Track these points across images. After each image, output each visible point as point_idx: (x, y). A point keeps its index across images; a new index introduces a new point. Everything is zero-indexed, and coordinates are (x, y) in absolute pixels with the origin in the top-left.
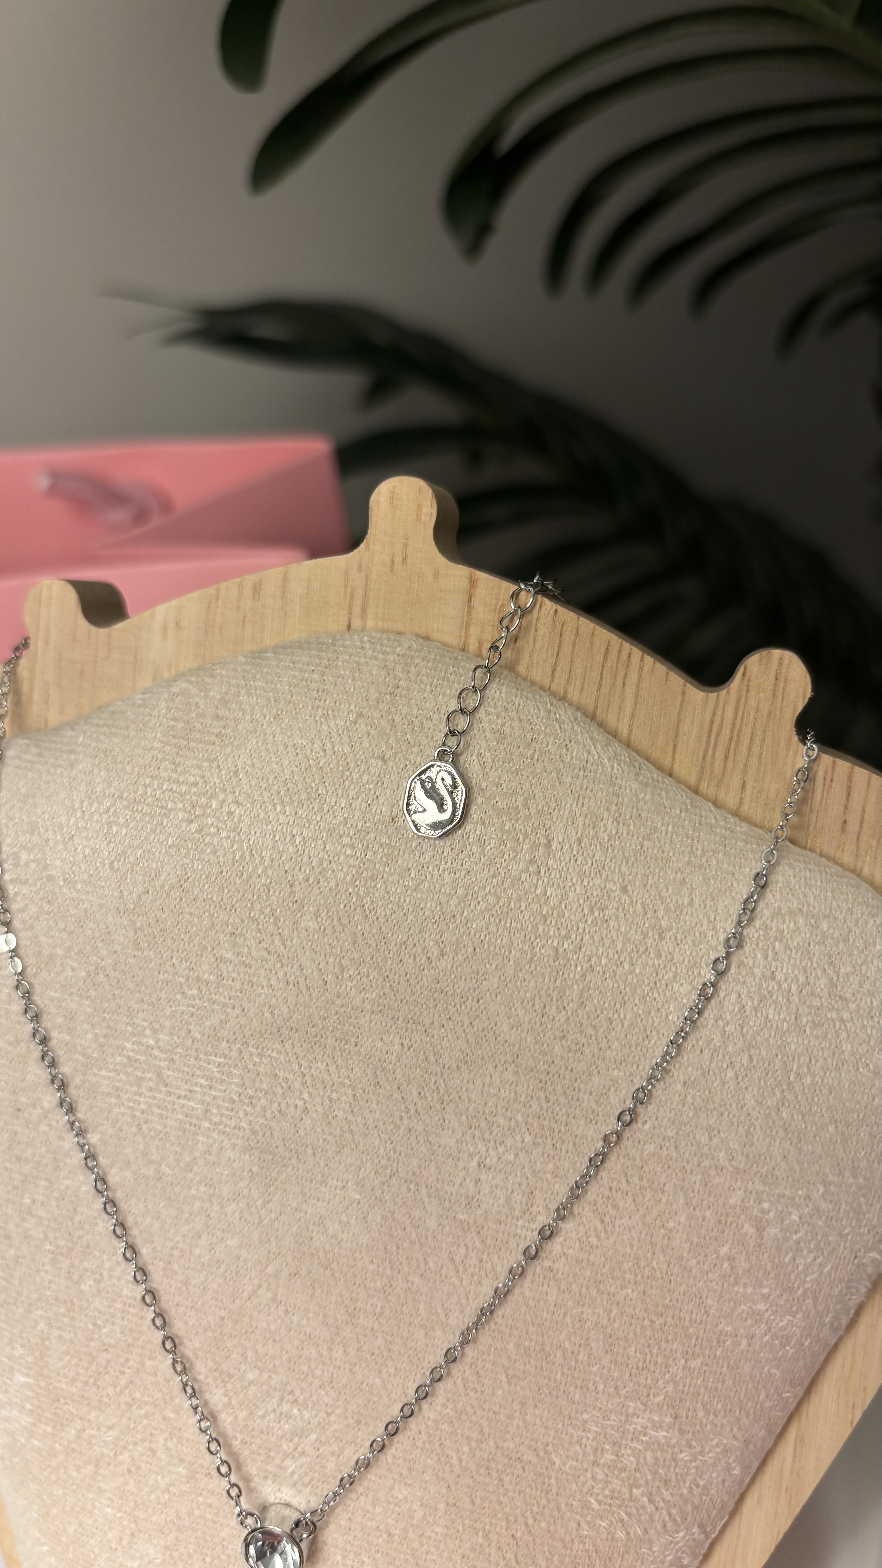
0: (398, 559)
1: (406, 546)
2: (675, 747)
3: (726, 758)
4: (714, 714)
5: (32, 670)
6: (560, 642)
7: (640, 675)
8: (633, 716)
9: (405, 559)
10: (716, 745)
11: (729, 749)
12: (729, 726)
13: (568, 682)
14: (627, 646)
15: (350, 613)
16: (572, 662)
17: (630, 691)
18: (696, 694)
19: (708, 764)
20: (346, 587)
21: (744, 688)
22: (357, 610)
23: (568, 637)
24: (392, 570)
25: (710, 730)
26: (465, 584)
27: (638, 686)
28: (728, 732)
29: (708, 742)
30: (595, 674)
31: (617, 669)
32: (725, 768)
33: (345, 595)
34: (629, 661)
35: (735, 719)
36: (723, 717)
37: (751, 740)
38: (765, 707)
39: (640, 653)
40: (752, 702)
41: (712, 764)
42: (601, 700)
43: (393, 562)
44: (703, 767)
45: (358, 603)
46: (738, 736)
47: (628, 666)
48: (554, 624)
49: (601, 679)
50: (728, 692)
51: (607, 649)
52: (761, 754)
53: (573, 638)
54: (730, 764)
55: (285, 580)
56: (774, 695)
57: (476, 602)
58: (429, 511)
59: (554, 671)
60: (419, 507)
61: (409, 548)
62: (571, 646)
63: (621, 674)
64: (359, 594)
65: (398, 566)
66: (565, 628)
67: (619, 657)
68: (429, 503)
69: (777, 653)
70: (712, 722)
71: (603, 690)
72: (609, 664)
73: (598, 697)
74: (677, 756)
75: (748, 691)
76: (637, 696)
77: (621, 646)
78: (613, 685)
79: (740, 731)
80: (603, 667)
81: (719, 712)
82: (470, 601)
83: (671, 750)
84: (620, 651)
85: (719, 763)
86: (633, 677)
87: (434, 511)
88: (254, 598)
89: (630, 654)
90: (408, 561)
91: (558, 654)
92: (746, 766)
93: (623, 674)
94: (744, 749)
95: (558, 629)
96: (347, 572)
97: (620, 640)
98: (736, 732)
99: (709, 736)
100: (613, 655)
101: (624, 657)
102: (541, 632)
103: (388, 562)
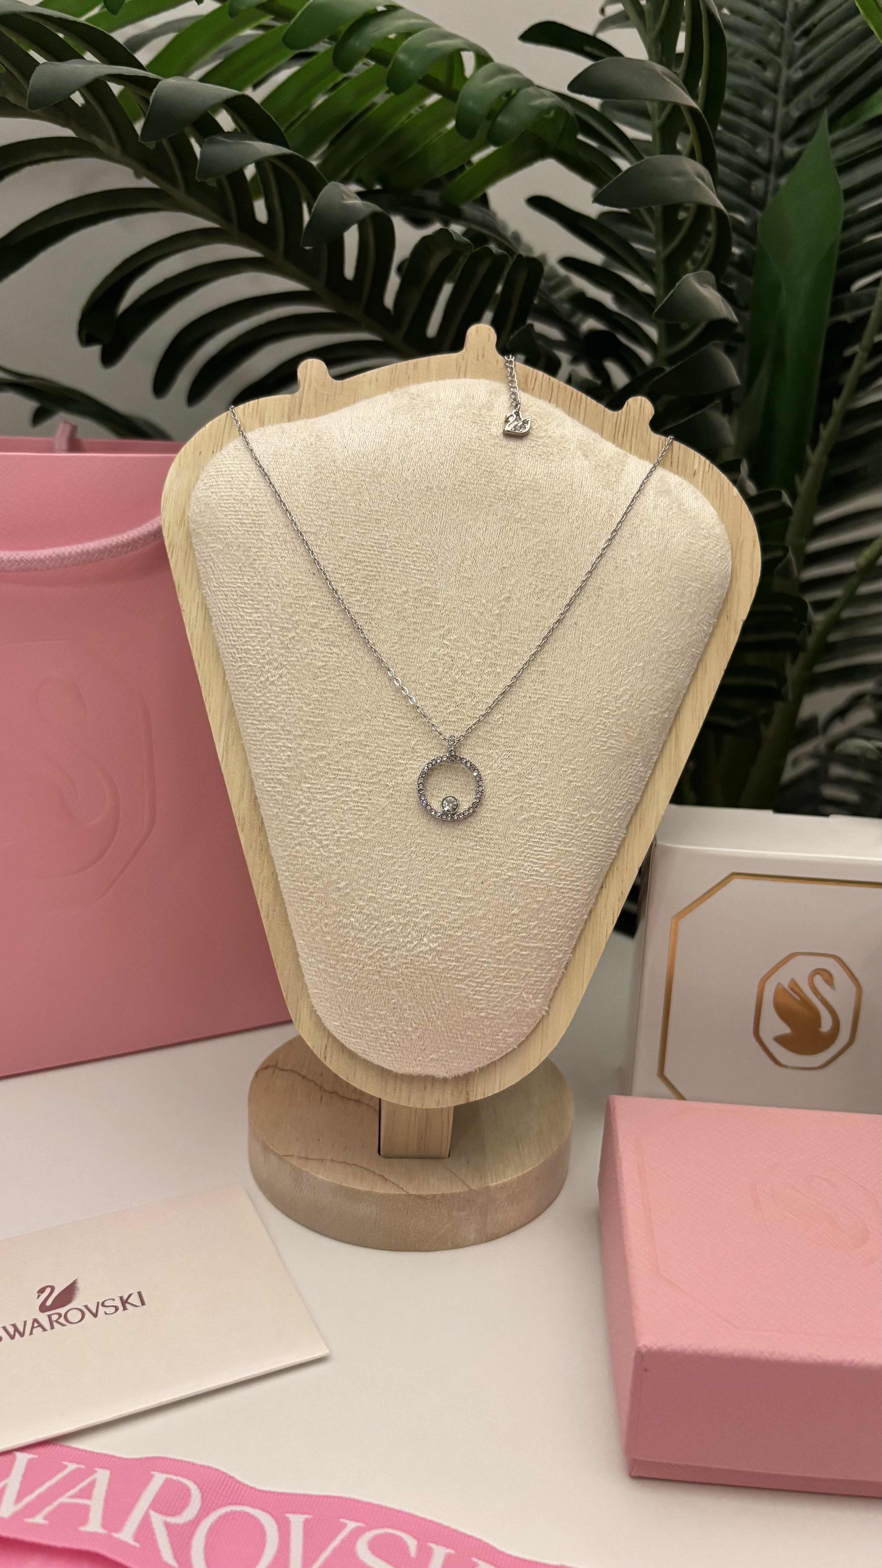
0: (480, 355)
3: (623, 437)
4: (617, 420)
7: (585, 404)
9: (483, 356)
10: (618, 432)
11: (624, 434)
12: (623, 425)
14: (580, 393)
15: (459, 374)
16: (557, 398)
17: (582, 410)
18: (609, 412)
19: (616, 440)
20: (456, 366)
21: (628, 410)
22: (462, 373)
23: (555, 389)
24: (478, 359)
25: (616, 426)
26: (509, 364)
27: (585, 408)
28: (623, 427)
29: (615, 431)
30: (568, 403)
31: (576, 402)
32: (623, 441)
33: (457, 369)
35: (625, 423)
36: (620, 422)
37: (633, 430)
38: (637, 417)
39: (585, 396)
40: (632, 416)
47: (581, 400)
48: (549, 383)
49: (570, 405)
50: (622, 412)
52: (637, 435)
56: (640, 411)
58: (494, 336)
60: (489, 336)
61: (485, 351)
63: (578, 403)
65: (480, 358)
68: (493, 334)
69: (639, 398)
70: (616, 423)
75: (630, 411)
76: (585, 412)
77: (577, 393)
79: (628, 426)
81: (619, 419)
86: (583, 405)
87: (496, 338)
90: (485, 356)
92: (631, 440)
94: (630, 433)
96: (457, 360)
97: (577, 391)
98: (626, 427)
99: (616, 429)
100: (574, 396)
101: (579, 396)
102: (544, 386)
103: (476, 356)
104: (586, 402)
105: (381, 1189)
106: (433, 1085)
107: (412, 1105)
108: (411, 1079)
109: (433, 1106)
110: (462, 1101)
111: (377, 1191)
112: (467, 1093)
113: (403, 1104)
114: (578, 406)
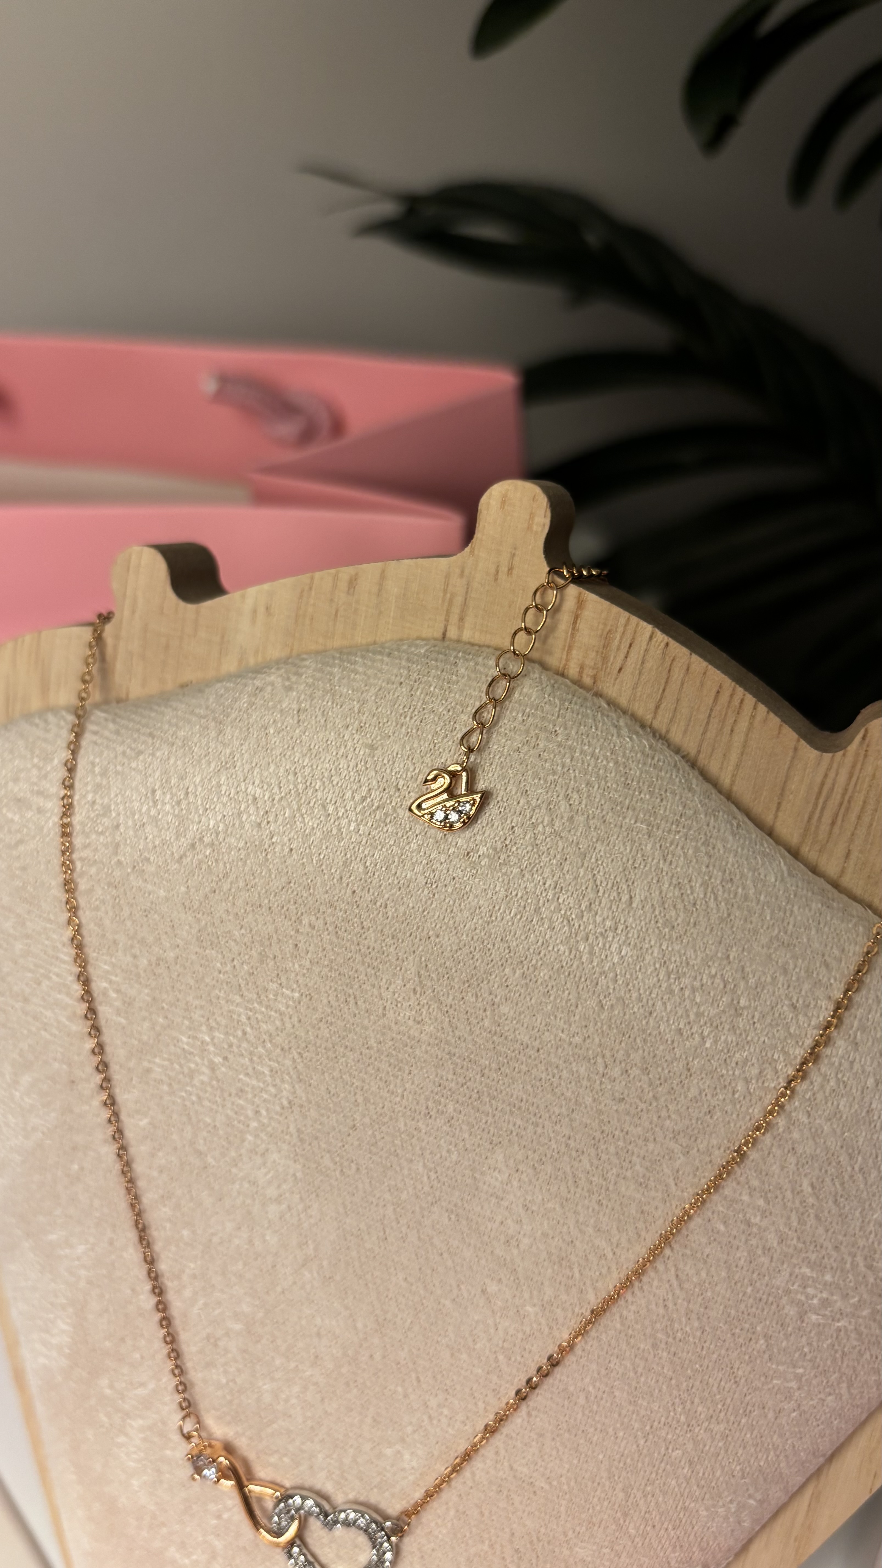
0: (504, 569)
1: (513, 556)
2: (779, 804)
3: (833, 823)
4: (826, 776)
5: (117, 637)
6: (668, 678)
7: (751, 724)
8: (738, 766)
9: (510, 569)
10: (823, 808)
11: (836, 815)
12: (840, 791)
13: (671, 720)
14: (740, 690)
15: (447, 620)
16: (678, 700)
17: (738, 739)
18: (809, 753)
19: (813, 828)
20: (445, 591)
21: (863, 753)
22: (454, 618)
23: (677, 674)
24: (496, 580)
25: (820, 793)
27: (747, 735)
28: (839, 797)
29: (816, 805)
30: (703, 716)
31: (726, 715)
32: (830, 833)
33: (443, 600)
34: (740, 707)
35: (848, 784)
36: (835, 780)
37: (863, 808)
39: (754, 700)
40: (869, 769)
41: (817, 827)
42: (705, 746)
43: (497, 572)
44: (806, 830)
45: (456, 611)
46: (849, 802)
47: (738, 713)
48: (663, 658)
49: (708, 723)
50: (844, 755)
51: (718, 692)
52: (871, 825)
53: (682, 675)
54: (836, 830)
55: (383, 577)
57: (581, 625)
58: (542, 521)
59: (657, 707)
60: (532, 516)
61: (516, 559)
62: (679, 683)
63: (730, 721)
64: (459, 600)
65: (502, 576)
66: (675, 663)
67: (730, 702)
68: (542, 512)
70: (822, 784)
71: (708, 734)
72: (718, 708)
73: (702, 740)
74: (780, 814)
75: (866, 756)
76: (745, 745)
77: (734, 690)
79: (851, 797)
80: (711, 710)
81: (832, 775)
82: (575, 622)
83: (774, 807)
84: (732, 696)
85: (825, 827)
86: (743, 724)
87: (547, 521)
88: (348, 593)
89: (742, 701)
90: (515, 572)
91: (664, 690)
92: (853, 834)
93: (732, 721)
94: (853, 817)
95: (667, 664)
96: (447, 577)
97: (733, 684)
98: (847, 798)
99: (817, 798)
100: (724, 698)
101: (736, 702)
102: (648, 665)
103: (493, 570)
104: (753, 717)
114: (727, 730)
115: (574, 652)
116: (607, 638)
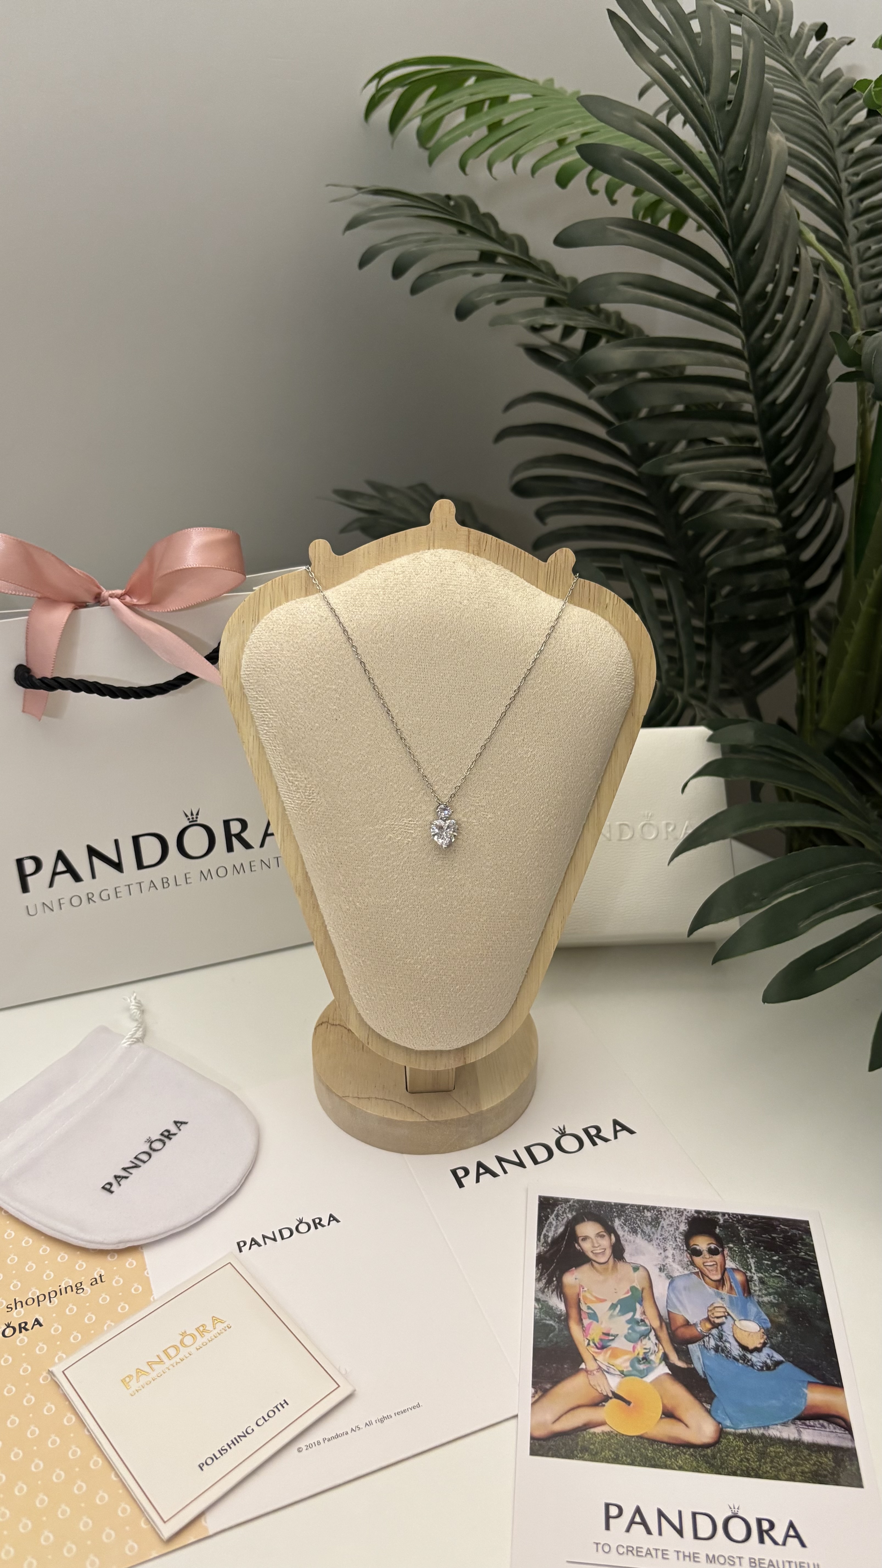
0: (444, 526)
1: (446, 522)
2: (537, 580)
3: (553, 582)
5: (314, 572)
6: (499, 550)
8: (524, 571)
10: (550, 578)
11: (554, 579)
13: (502, 562)
14: (520, 550)
15: (429, 545)
16: (503, 555)
17: (522, 563)
18: (541, 563)
19: (548, 585)
20: (427, 536)
21: (555, 560)
23: (501, 548)
24: (442, 530)
25: (548, 574)
26: (467, 533)
27: (527, 560)
28: (553, 574)
29: (547, 578)
30: (511, 559)
32: (553, 585)
33: (427, 539)
35: (552, 570)
37: (560, 575)
38: (562, 565)
39: (524, 551)
40: (559, 564)
42: (513, 567)
45: (431, 541)
46: (556, 575)
47: (521, 556)
49: (513, 560)
50: (550, 561)
51: (514, 551)
52: (564, 579)
53: (503, 548)
54: (555, 583)
55: (406, 535)
56: (564, 562)
57: (470, 538)
58: (453, 509)
59: (498, 559)
60: (449, 509)
62: (502, 550)
63: (519, 558)
64: (431, 538)
65: (444, 528)
66: (500, 545)
69: (564, 549)
70: (548, 571)
71: (514, 564)
72: (515, 555)
73: (512, 565)
74: (538, 583)
75: (557, 561)
76: (524, 565)
77: (518, 549)
78: (517, 562)
80: (513, 556)
81: (548, 568)
85: (551, 584)
86: (523, 559)
87: (455, 510)
88: (395, 541)
90: (446, 526)
94: (558, 579)
95: (498, 546)
96: (425, 532)
99: (547, 576)
100: (516, 552)
101: (519, 553)
102: (492, 547)
103: (441, 527)
104: (525, 556)
105: (410, 1118)
106: (441, 1055)
107: (428, 1069)
108: (426, 1053)
109: (442, 1068)
110: (461, 1064)
111: (408, 1120)
112: (465, 1059)
113: (421, 1069)
114: (519, 561)
115: (470, 547)
116: (479, 541)
